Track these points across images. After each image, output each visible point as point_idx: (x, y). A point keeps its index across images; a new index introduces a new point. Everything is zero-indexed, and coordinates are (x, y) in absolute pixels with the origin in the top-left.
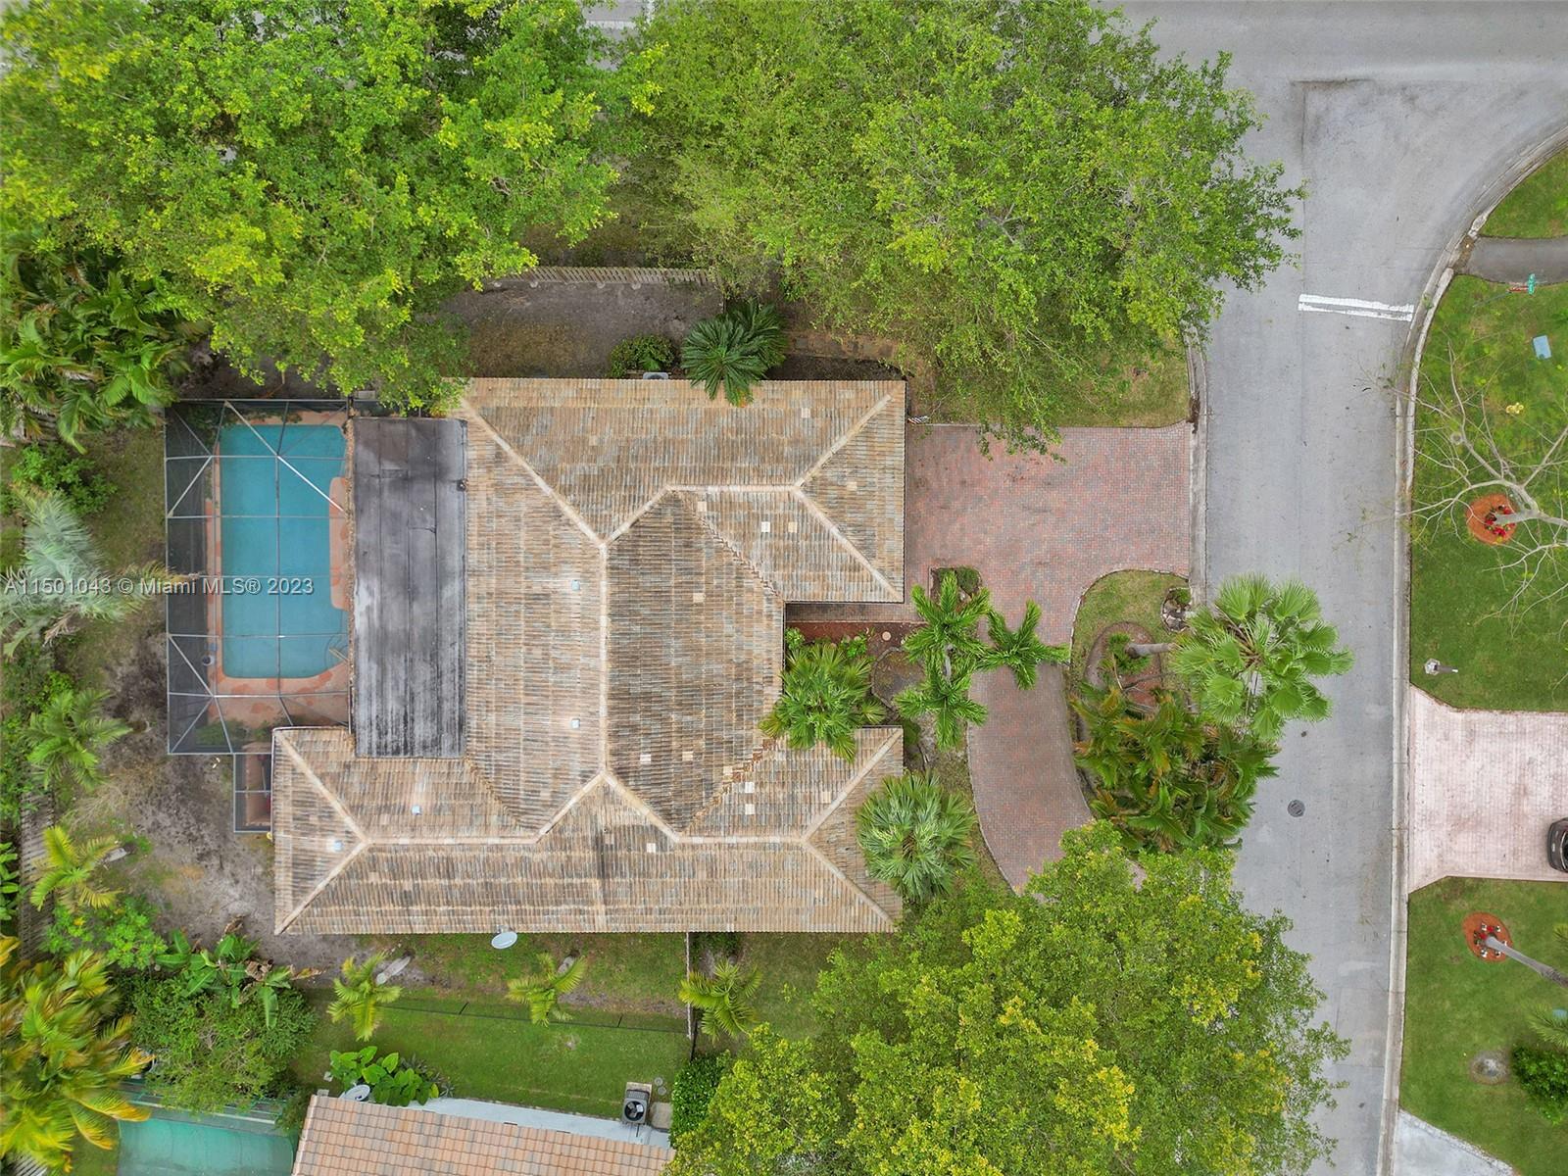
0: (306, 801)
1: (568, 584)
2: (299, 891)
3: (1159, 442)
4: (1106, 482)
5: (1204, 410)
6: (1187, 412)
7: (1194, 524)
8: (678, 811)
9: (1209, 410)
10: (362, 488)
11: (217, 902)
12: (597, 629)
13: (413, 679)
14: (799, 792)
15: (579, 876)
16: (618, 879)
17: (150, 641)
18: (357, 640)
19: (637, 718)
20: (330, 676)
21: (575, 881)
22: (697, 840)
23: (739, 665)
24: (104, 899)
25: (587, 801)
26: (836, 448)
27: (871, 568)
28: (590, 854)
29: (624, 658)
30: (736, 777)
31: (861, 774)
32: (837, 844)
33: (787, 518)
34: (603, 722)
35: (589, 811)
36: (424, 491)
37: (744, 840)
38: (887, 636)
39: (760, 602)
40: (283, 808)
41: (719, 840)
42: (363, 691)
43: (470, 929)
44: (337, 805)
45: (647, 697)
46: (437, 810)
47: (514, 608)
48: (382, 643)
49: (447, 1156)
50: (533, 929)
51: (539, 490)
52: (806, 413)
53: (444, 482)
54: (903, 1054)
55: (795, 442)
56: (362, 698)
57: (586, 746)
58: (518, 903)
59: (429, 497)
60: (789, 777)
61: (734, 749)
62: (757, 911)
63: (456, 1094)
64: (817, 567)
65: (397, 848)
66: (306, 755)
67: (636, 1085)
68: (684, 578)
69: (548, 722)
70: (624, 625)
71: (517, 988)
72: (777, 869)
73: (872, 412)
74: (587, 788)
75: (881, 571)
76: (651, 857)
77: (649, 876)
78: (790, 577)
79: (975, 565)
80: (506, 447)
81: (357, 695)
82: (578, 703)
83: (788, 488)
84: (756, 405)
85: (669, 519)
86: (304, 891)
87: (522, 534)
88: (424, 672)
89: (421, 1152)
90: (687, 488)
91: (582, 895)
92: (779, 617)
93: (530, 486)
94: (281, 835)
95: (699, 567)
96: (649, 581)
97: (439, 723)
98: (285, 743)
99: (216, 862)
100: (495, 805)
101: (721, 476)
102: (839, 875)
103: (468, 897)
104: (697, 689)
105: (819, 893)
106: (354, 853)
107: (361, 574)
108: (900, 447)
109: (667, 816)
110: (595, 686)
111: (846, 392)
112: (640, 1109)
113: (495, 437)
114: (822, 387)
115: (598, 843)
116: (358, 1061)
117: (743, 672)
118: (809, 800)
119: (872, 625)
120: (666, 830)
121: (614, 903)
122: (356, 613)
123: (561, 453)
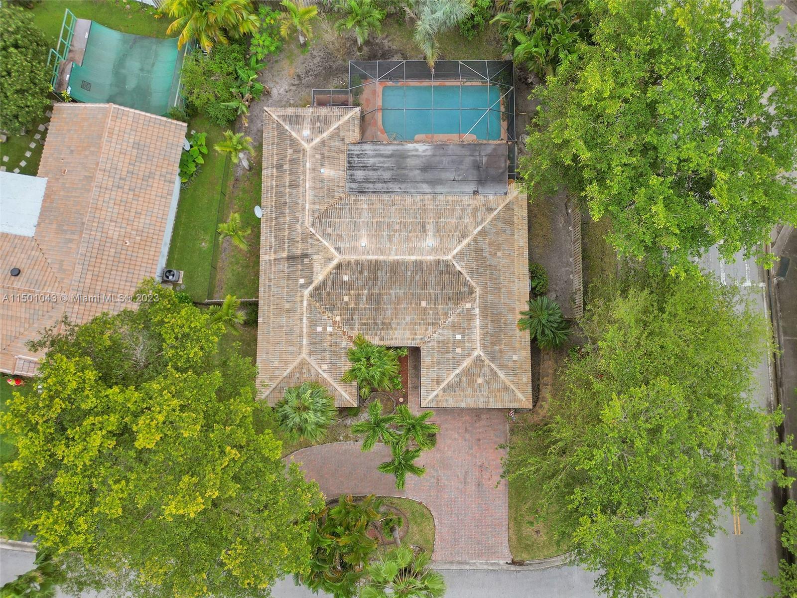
0: (327, 121)
1: (431, 241)
2: (285, 118)
3: (501, 544)
4: (480, 515)
5: (519, 568)
6: (517, 559)
7: (460, 563)
8: (319, 294)
9: (519, 571)
10: (474, 147)
11: (278, 83)
12: (409, 255)
13: (384, 170)
14: (327, 354)
15: (289, 247)
16: (286, 265)
17: (399, 55)
18: (402, 145)
19: (366, 273)
20: (382, 133)
21: (286, 245)
22: (305, 303)
23: (390, 324)
24: (284, 32)
25: (326, 250)
26: (499, 373)
27: (438, 390)
28: (299, 252)
29: (395, 268)
30: (335, 323)
31: (335, 385)
32: (301, 373)
33: (463, 348)
34: (364, 258)
35: (321, 251)
36: (473, 175)
37: (305, 326)
38: (401, 400)
39: (421, 334)
40: (323, 111)
41: (305, 315)
42: (378, 147)
43: (264, 196)
44: (325, 135)
45: (376, 279)
46: (322, 181)
47: (418, 216)
48: (401, 156)
49: (156, 185)
50: (263, 226)
51: (475, 228)
52: (515, 357)
53: (478, 184)
54: (210, 398)
55: (501, 351)
56: (375, 147)
57: (353, 250)
58: (276, 218)
59: (470, 178)
60: (334, 349)
61: (348, 322)
62: (269, 333)
63: (183, 190)
64: (439, 363)
65: (305, 162)
66: (348, 121)
67: (182, 276)
68: (433, 297)
69: (364, 232)
70: (411, 267)
71: (235, 217)
72: (290, 343)
73: (517, 391)
74: (333, 250)
75: (437, 396)
76: (297, 281)
77: (287, 280)
78: (433, 349)
79: (437, 445)
80: (495, 213)
81: (376, 145)
82: (373, 246)
83: (479, 348)
84: (518, 333)
85: (462, 290)
86: (284, 120)
87: (454, 220)
88: (387, 175)
89: (158, 173)
90: (478, 298)
91: (280, 247)
92: (414, 344)
93: (477, 224)
94: (311, 110)
95: (439, 304)
96: (432, 279)
97: (363, 182)
98: (354, 112)
99: (296, 82)
100: (324, 208)
101: (484, 315)
102: (285, 374)
103: (280, 195)
104: (379, 303)
105: (276, 364)
106: (303, 142)
107: (433, 147)
108: (499, 406)
109: (317, 289)
110: (382, 254)
111: (526, 378)
112: (171, 277)
113: (500, 208)
114: (528, 366)
115: (305, 256)
116: (201, 145)
117: (387, 326)
118: (323, 359)
119: (407, 392)
120: (311, 288)
121: (275, 264)
122: (415, 144)
123: (493, 238)
